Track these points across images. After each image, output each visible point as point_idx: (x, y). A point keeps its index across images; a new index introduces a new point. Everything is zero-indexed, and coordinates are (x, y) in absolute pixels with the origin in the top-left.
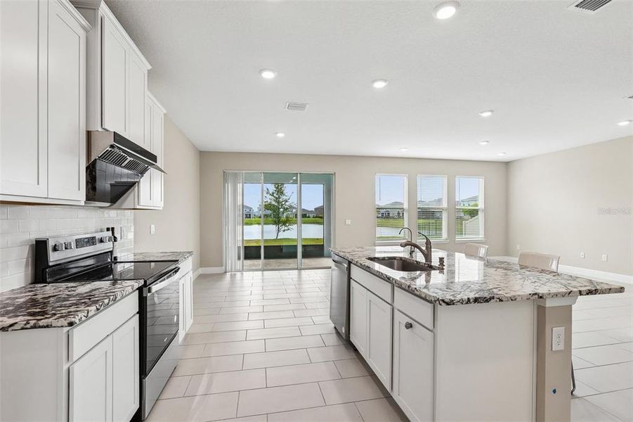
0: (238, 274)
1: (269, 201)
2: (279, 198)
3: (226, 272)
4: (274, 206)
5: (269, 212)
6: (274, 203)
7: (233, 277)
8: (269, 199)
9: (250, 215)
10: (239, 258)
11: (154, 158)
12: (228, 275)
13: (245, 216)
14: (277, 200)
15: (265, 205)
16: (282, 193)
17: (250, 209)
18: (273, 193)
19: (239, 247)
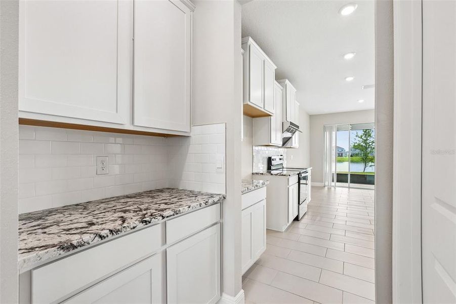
0: (333, 189)
1: (358, 142)
2: (367, 140)
3: (325, 186)
4: (362, 146)
5: (357, 151)
6: (362, 144)
7: (329, 189)
8: (358, 141)
9: (342, 154)
10: (333, 181)
11: (298, 127)
12: (326, 188)
13: (337, 155)
14: (365, 141)
15: (354, 145)
16: (370, 136)
17: (342, 149)
18: (362, 136)
19: (333, 174)
